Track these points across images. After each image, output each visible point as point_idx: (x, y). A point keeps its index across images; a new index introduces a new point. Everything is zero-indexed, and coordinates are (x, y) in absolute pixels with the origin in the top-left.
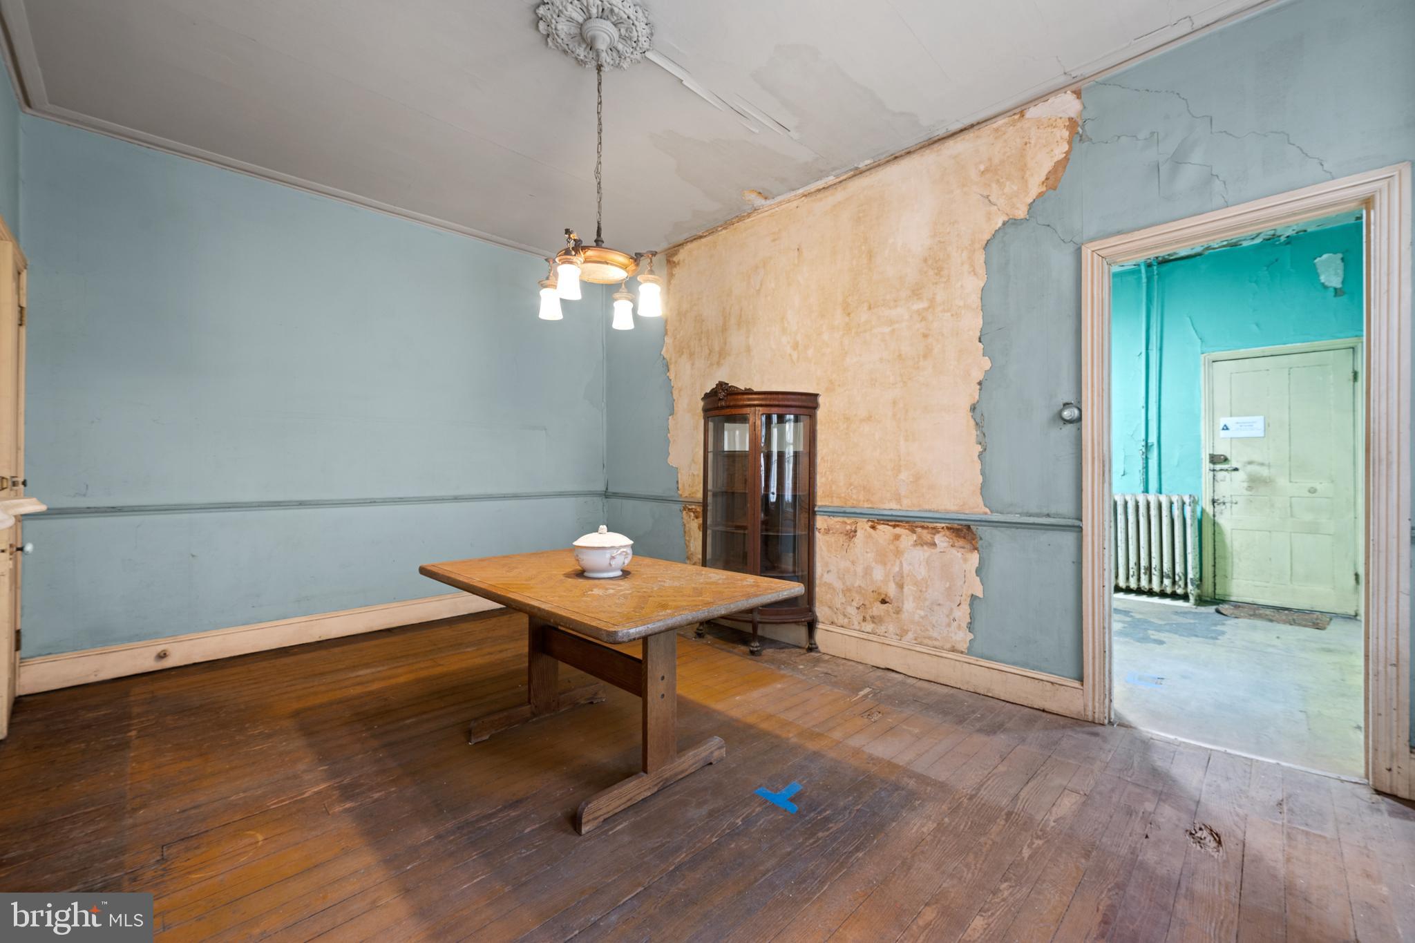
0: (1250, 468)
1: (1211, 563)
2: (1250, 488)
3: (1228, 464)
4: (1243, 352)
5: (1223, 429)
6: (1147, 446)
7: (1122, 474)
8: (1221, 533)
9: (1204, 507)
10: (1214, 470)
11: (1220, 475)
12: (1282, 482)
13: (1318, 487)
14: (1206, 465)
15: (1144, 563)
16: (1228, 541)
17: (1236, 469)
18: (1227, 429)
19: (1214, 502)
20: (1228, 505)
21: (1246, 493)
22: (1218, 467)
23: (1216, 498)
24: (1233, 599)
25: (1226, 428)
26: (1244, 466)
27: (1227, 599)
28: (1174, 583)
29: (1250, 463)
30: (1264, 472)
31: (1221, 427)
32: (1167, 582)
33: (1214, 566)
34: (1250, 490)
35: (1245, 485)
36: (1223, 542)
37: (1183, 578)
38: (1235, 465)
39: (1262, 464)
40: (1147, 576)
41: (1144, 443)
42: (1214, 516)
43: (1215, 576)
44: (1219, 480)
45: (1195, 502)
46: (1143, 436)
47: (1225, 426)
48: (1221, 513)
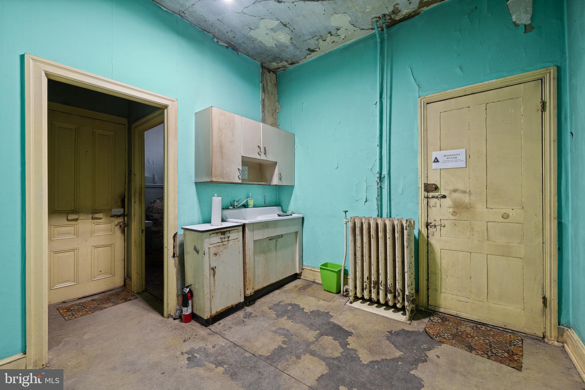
0: (455, 195)
1: (425, 277)
2: (454, 213)
3: (438, 192)
4: (450, 92)
5: (434, 162)
6: (381, 178)
7: (365, 201)
8: (433, 252)
9: (420, 229)
10: (428, 197)
11: (432, 202)
12: (480, 207)
13: (510, 213)
14: (422, 193)
15: (373, 278)
16: (438, 260)
17: (444, 197)
18: (438, 161)
19: (427, 225)
20: (438, 228)
21: (452, 217)
22: (431, 194)
23: (429, 222)
24: (442, 310)
25: (436, 161)
26: (450, 193)
27: (437, 310)
28: (395, 297)
29: (455, 191)
30: (466, 199)
31: (433, 160)
32: (390, 296)
33: (428, 280)
34: (455, 216)
35: (451, 210)
36: (434, 259)
37: (401, 294)
38: (443, 193)
39: (464, 192)
40: (376, 290)
41: (378, 175)
42: (428, 237)
43: (428, 289)
44: (431, 207)
45: (411, 225)
46: (378, 170)
47: (436, 158)
48: (433, 235)
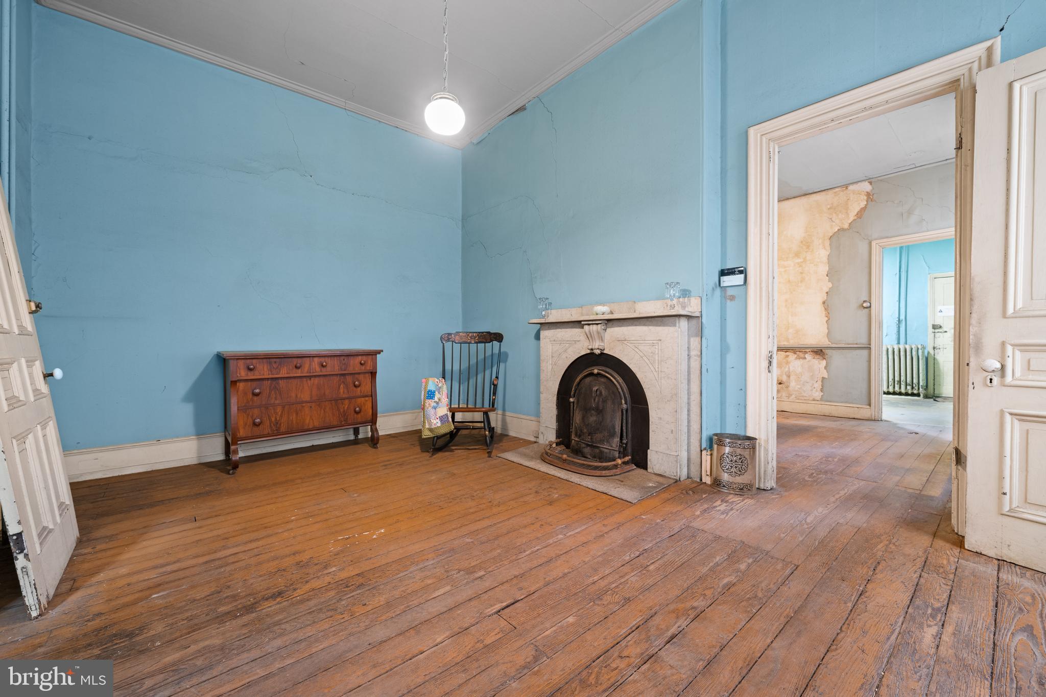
1: (932, 378)
3: (942, 329)
4: (950, 274)
6: (899, 321)
7: (886, 335)
8: (938, 363)
9: (929, 350)
10: (934, 332)
11: (937, 335)
14: (931, 330)
15: (897, 379)
16: (941, 368)
17: (946, 332)
19: (934, 348)
20: (941, 349)
21: (951, 343)
22: (937, 331)
23: (935, 346)
24: (943, 396)
25: (941, 311)
26: (950, 330)
27: (940, 396)
28: (913, 388)
31: (938, 311)
32: (909, 387)
33: (934, 380)
35: (950, 339)
36: (939, 368)
37: (917, 385)
38: (945, 330)
40: (899, 385)
41: (898, 319)
42: (934, 355)
43: (934, 385)
44: (937, 337)
45: (924, 348)
46: (897, 316)
48: (938, 354)
